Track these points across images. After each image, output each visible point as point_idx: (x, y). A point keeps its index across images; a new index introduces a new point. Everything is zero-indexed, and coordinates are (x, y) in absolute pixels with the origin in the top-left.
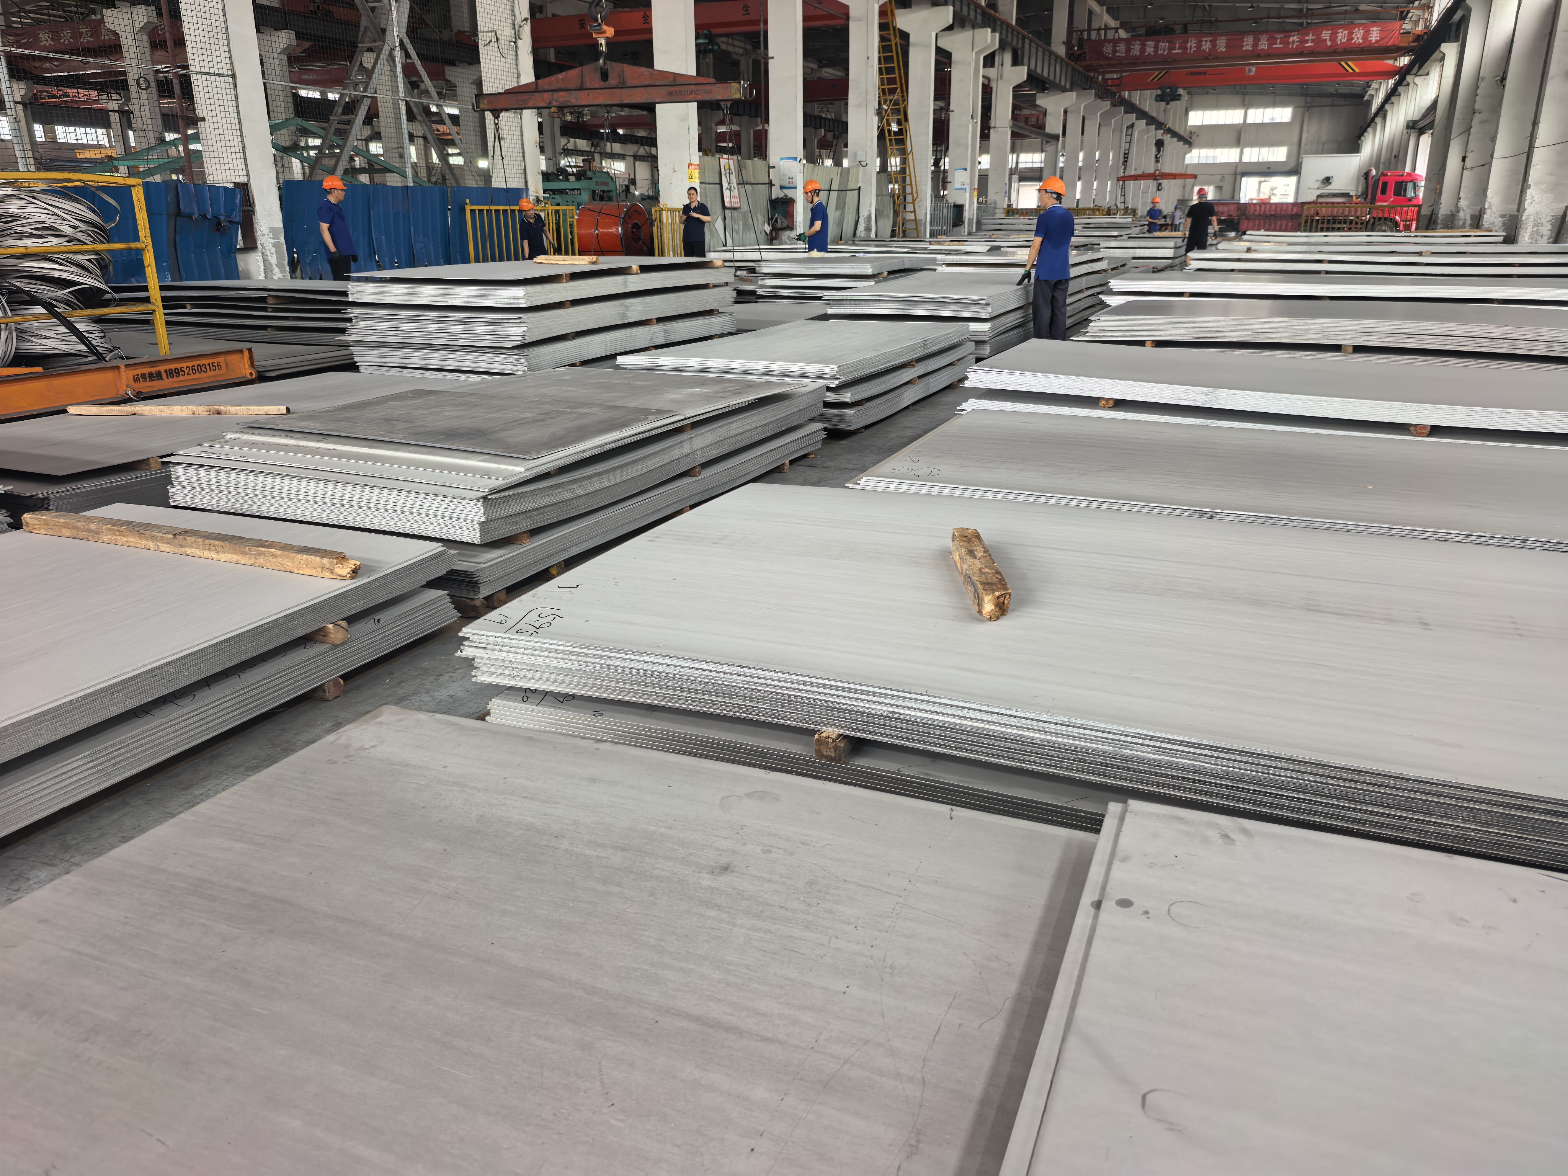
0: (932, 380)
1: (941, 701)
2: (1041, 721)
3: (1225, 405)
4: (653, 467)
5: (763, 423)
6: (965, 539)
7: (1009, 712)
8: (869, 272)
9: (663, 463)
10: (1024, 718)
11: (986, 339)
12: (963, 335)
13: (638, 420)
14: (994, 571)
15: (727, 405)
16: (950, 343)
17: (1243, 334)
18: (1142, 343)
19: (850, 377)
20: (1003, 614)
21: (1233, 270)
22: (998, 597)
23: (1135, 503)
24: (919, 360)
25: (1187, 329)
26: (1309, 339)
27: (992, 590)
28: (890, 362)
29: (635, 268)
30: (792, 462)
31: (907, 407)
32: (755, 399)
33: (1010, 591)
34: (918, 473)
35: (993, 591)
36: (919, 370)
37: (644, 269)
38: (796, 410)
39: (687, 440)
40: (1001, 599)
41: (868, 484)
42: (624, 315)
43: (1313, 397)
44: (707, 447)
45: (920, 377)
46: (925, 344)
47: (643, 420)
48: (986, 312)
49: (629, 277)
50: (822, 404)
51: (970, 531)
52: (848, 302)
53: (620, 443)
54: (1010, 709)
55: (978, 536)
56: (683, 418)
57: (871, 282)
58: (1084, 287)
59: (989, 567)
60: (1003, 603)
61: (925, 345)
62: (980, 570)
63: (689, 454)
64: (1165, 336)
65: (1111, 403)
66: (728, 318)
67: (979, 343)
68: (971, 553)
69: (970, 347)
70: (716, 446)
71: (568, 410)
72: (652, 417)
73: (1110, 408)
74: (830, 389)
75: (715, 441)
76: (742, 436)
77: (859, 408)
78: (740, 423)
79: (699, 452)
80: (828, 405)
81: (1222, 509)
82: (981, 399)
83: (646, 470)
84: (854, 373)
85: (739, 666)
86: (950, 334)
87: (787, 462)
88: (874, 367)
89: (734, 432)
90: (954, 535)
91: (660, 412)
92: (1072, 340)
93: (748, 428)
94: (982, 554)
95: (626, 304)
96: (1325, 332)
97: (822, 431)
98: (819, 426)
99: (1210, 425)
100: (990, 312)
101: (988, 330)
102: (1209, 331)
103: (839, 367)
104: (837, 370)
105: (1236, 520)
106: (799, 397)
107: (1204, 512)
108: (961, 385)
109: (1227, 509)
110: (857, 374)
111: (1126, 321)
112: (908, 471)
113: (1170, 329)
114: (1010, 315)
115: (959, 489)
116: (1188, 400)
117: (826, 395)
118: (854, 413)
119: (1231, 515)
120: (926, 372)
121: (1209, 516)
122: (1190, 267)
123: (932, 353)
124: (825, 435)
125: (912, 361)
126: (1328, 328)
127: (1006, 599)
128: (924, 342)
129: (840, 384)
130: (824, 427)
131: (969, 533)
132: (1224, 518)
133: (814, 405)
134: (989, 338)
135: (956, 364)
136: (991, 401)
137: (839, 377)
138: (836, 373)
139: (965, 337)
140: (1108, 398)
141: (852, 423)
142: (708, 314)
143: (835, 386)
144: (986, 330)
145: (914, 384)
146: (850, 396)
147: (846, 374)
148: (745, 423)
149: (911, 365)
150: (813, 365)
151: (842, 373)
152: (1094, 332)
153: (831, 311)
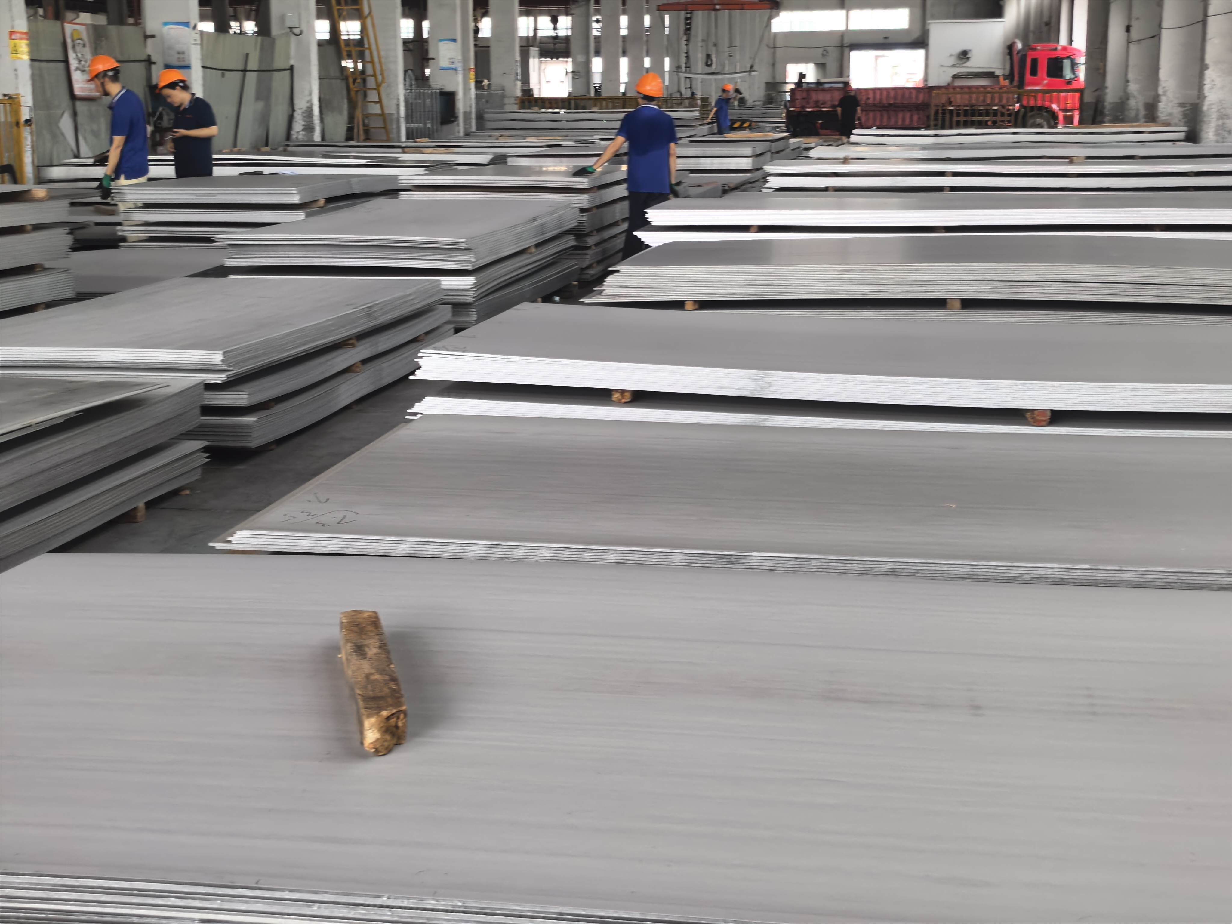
0: (385, 366)
1: (278, 895)
3: (782, 393)
5: (96, 447)
6: (355, 629)
8: (296, 199)
10: (400, 908)
11: (470, 299)
12: (430, 296)
14: (387, 678)
16: (411, 309)
17: (817, 289)
18: (679, 305)
19: (245, 368)
20: (398, 744)
21: (826, 189)
22: (388, 718)
23: (634, 549)
24: (362, 336)
25: (739, 283)
26: (901, 293)
27: (378, 707)
28: (313, 341)
30: (150, 505)
31: (348, 408)
32: (78, 412)
33: (404, 708)
34: (323, 520)
35: (380, 709)
36: (363, 350)
38: (152, 423)
41: (245, 541)
43: (894, 378)
45: (365, 362)
46: (369, 312)
48: (466, 261)
50: (198, 411)
51: (366, 615)
52: (257, 249)
55: (375, 621)
59: (381, 671)
60: (397, 727)
61: (369, 315)
62: (367, 676)
64: (710, 294)
65: (628, 396)
66: (61, 277)
67: (459, 307)
68: (360, 650)
69: (446, 313)
73: (628, 404)
74: (211, 387)
76: (58, 471)
77: (263, 413)
78: (53, 451)
80: (210, 411)
81: (751, 551)
82: (443, 396)
84: (253, 361)
86: (408, 295)
87: (142, 505)
88: (286, 351)
89: (43, 466)
90: (342, 623)
92: (583, 303)
94: (375, 651)
96: (922, 283)
97: (202, 452)
98: (199, 444)
99: (762, 424)
100: (474, 260)
101: (472, 286)
102: (769, 285)
103: (224, 353)
104: (222, 358)
105: (772, 565)
106: (156, 403)
107: (728, 557)
108: (411, 377)
109: (758, 551)
110: (256, 363)
111: (655, 274)
112: (309, 517)
113: (716, 284)
114: (507, 263)
115: (384, 541)
116: (731, 388)
117: (206, 396)
118: (256, 422)
119: (765, 559)
120: (374, 354)
121: (735, 562)
122: (767, 185)
123: (382, 325)
124: (207, 458)
125: (350, 339)
126: (926, 277)
127: (399, 720)
128: (368, 310)
129: (228, 378)
130: (202, 446)
131: (364, 618)
132: (755, 563)
133: (185, 413)
134: (473, 298)
136: (457, 399)
137: (226, 368)
138: (221, 363)
139: (436, 298)
140: (622, 390)
141: (253, 436)
142: (26, 272)
143: (219, 382)
144: (469, 287)
145: (355, 372)
146: (246, 396)
147: (238, 363)
148: (62, 450)
149: (350, 345)
150: (183, 351)
151: (231, 363)
152: (613, 289)
153: (229, 263)
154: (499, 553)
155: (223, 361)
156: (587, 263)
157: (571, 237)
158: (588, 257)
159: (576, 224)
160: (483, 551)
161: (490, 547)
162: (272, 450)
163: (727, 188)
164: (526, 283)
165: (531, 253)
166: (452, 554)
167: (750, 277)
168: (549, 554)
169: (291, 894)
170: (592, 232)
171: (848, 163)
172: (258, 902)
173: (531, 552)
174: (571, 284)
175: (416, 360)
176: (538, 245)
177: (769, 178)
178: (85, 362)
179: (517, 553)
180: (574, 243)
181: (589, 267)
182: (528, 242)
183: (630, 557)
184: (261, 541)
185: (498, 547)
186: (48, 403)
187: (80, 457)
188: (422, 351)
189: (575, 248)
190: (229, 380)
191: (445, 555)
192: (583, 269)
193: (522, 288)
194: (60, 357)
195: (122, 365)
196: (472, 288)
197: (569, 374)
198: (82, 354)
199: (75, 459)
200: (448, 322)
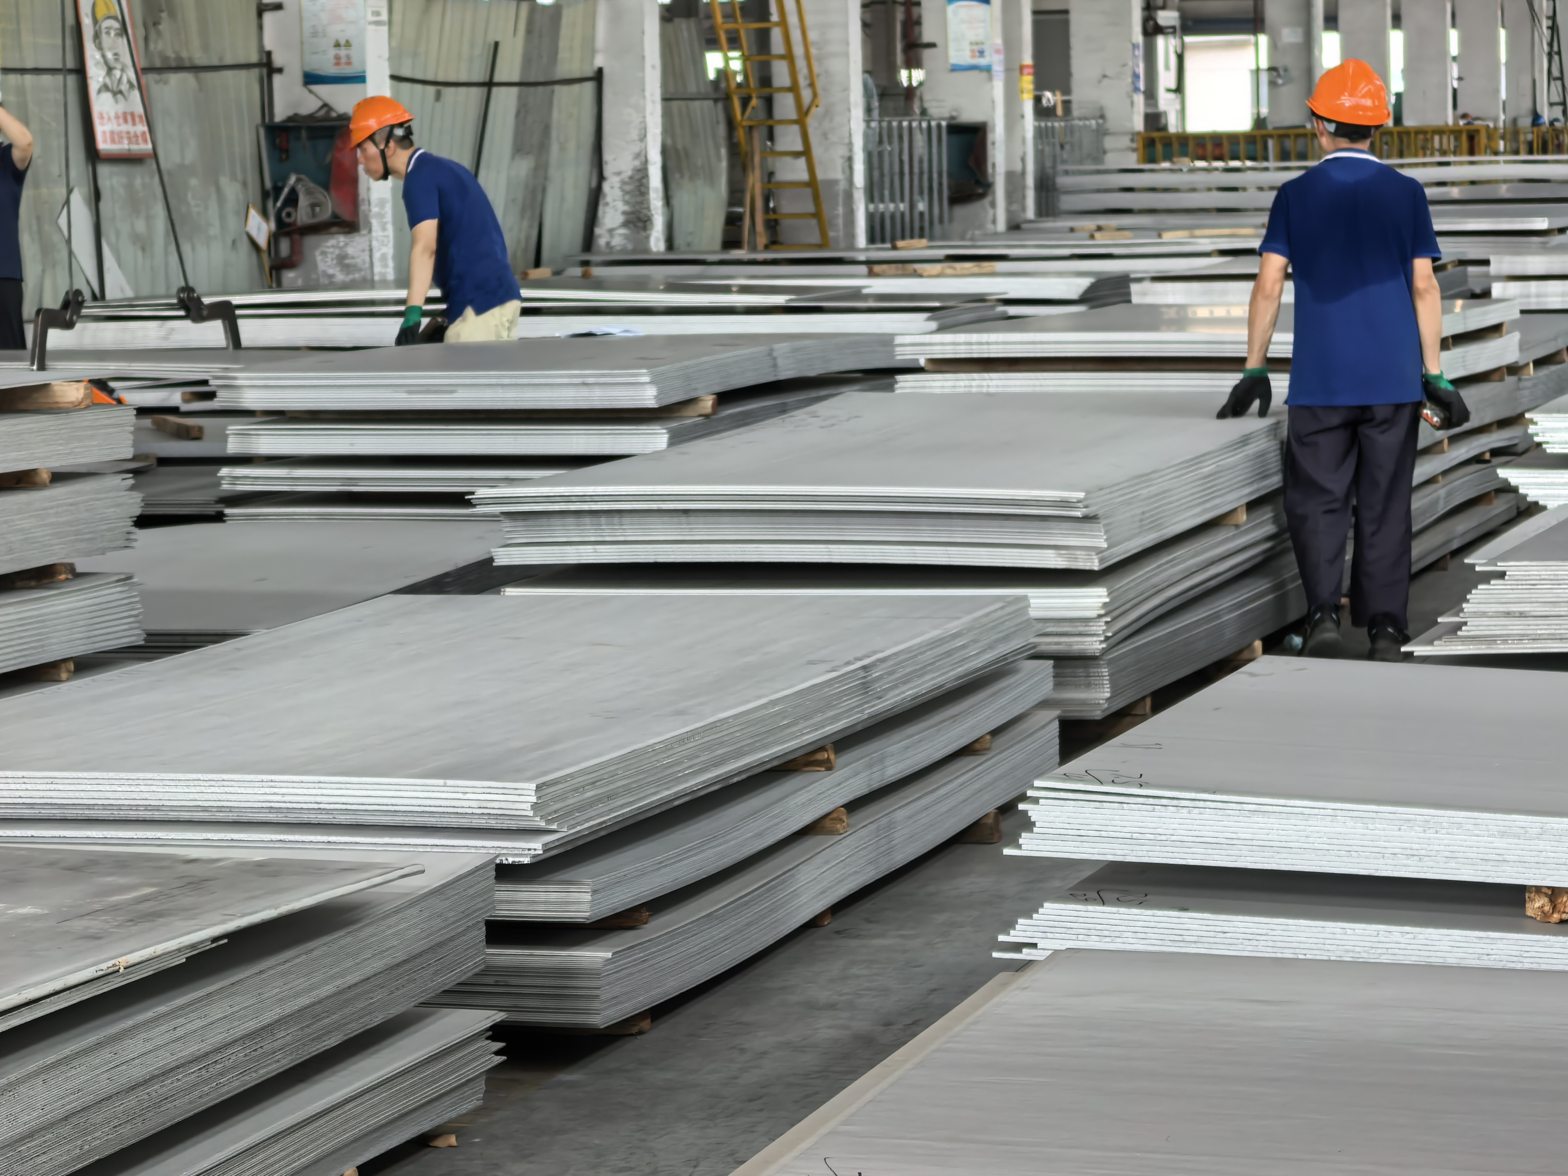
0: (900, 815)
5: (252, 1025)
8: (647, 396)
11: (1094, 645)
12: (1006, 639)
15: (105, 967)
16: (960, 670)
19: (586, 824)
24: (850, 741)
28: (739, 754)
31: (813, 924)
32: (215, 939)
36: (849, 778)
38: (378, 965)
45: (854, 806)
46: (865, 681)
48: (1085, 548)
50: (480, 933)
52: (570, 520)
57: (658, 437)
61: (865, 686)
66: (113, 593)
67: (1071, 665)
69: (1036, 681)
74: (509, 873)
75: (61, 1113)
76: (169, 1084)
77: (628, 938)
78: (160, 1034)
82: (1085, 899)
84: (600, 808)
86: (954, 636)
87: (351, 1171)
88: (678, 780)
89: (138, 1072)
93: (191, 1048)
97: (487, 1038)
98: (478, 1019)
100: (1105, 545)
101: (1102, 612)
103: (539, 788)
104: (534, 799)
106: (390, 916)
108: (1007, 851)
110: (612, 811)
114: (1179, 552)
117: (497, 895)
118: (607, 961)
120: (876, 785)
123: (895, 712)
124: (497, 1052)
125: (822, 749)
128: (862, 674)
129: (544, 851)
130: (488, 1024)
133: (451, 939)
134: (1101, 642)
135: (988, 749)
136: (1122, 910)
137: (543, 824)
138: (531, 813)
139: (1016, 643)
140: (1553, 889)
141: (603, 998)
142: (33, 583)
143: (526, 860)
144: (1093, 614)
145: (833, 832)
146: (588, 897)
147: (570, 813)
148: (179, 1032)
149: (819, 763)
150: (441, 782)
151: (555, 812)
152: (1485, 621)
153: (505, 557)
155: (535, 806)
162: (641, 1033)
164: (1224, 601)
165: (1237, 526)
175: (1022, 806)
176: (1252, 507)
178: (205, 809)
182: (1230, 498)
187: (218, 1050)
188: (1038, 783)
190: (547, 855)
194: (146, 796)
195: (292, 818)
196: (1100, 616)
197: (1415, 846)
198: (198, 789)
199: (206, 1055)
200: (1045, 704)
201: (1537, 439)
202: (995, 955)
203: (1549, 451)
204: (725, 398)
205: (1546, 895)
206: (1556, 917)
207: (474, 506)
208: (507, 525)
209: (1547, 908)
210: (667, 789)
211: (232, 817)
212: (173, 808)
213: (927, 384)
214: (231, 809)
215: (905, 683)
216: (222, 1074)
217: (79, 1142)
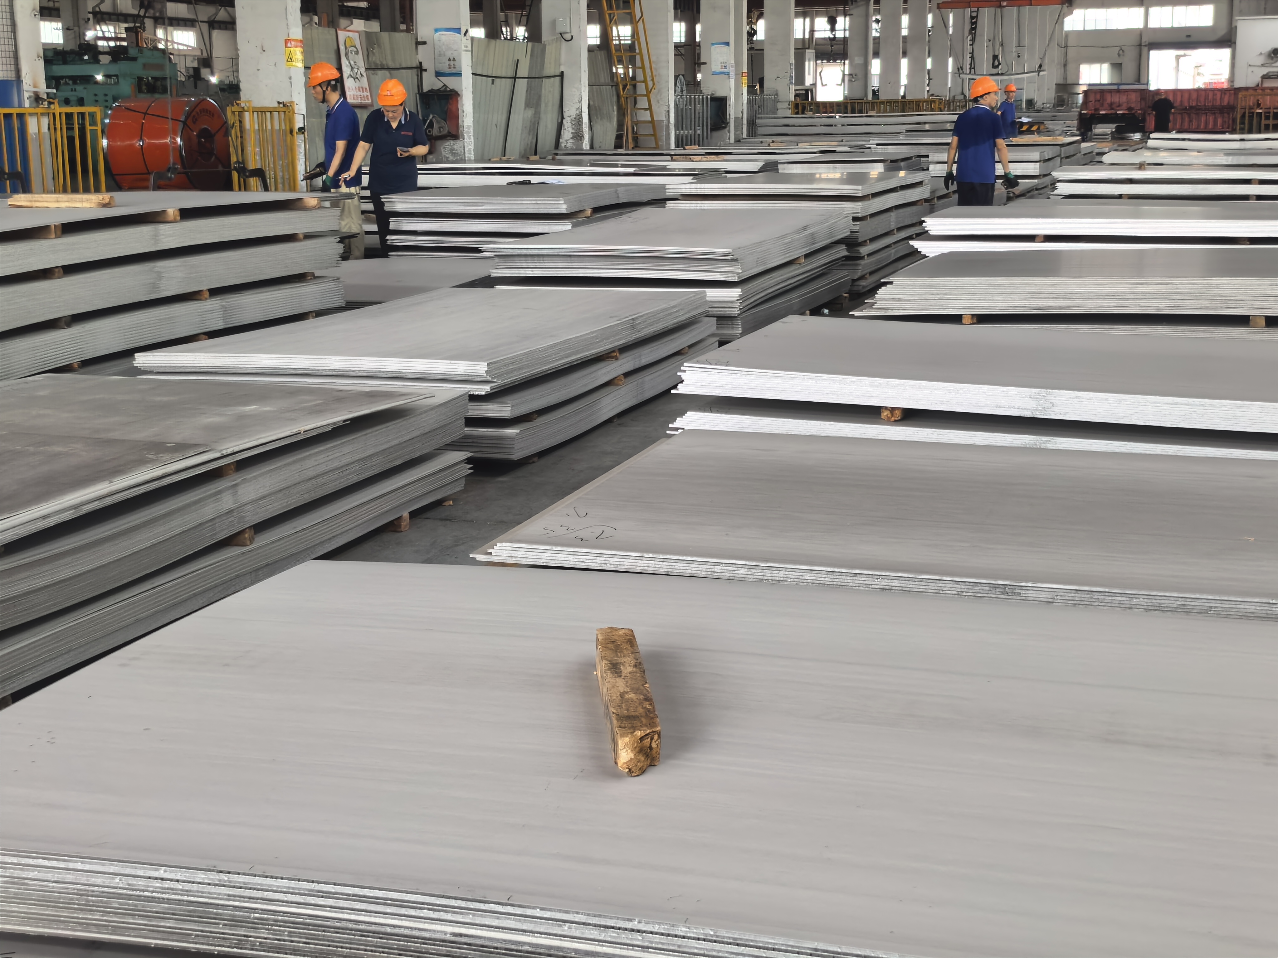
0: (647, 379)
1: (529, 912)
2: (676, 936)
3: (1065, 414)
4: (167, 536)
5: (362, 456)
6: (611, 646)
7: (629, 925)
8: (563, 209)
9: (189, 526)
10: (652, 933)
11: (735, 312)
12: (696, 308)
13: (142, 462)
14: (642, 697)
15: (295, 431)
16: (675, 321)
17: (1105, 303)
18: (956, 319)
19: (510, 379)
20: (652, 765)
21: (1120, 197)
22: (642, 739)
23: (900, 575)
24: (625, 349)
25: (1022, 296)
26: (1201, 308)
27: (632, 727)
28: (577, 353)
29: (172, 212)
30: (414, 515)
31: (609, 421)
32: (345, 421)
33: (658, 729)
34: (582, 534)
35: (634, 729)
36: (626, 363)
37: (187, 214)
38: (418, 433)
39: (228, 489)
40: (647, 742)
41: (505, 553)
42: (154, 287)
43: (1191, 400)
44: (264, 497)
45: (627, 375)
46: (633, 324)
47: (151, 461)
48: (732, 273)
49: (162, 227)
50: (462, 422)
51: (621, 633)
52: (523, 259)
53: (108, 501)
54: (630, 920)
55: (631, 640)
56: (218, 455)
57: (567, 225)
58: (893, 226)
59: (636, 690)
60: (651, 748)
61: (633, 327)
62: (622, 695)
63: (230, 512)
64: (989, 308)
65: (898, 414)
66: (331, 285)
67: (723, 319)
68: (615, 668)
69: (710, 325)
70: (280, 495)
71: (31, 449)
72: (166, 457)
73: (897, 422)
74: (474, 398)
75: (278, 488)
76: (326, 478)
77: (526, 425)
78: (321, 458)
79: (248, 507)
80: (472, 422)
81: (1027, 581)
82: (704, 410)
83: (154, 541)
84: (515, 373)
85: (221, 872)
86: (673, 307)
87: (406, 514)
88: (550, 362)
89: (311, 473)
90: (598, 639)
91: (181, 448)
92: (853, 316)
93: (336, 464)
94: (630, 669)
95: (156, 269)
96: (1224, 298)
97: (465, 463)
98: (462, 455)
99: (1043, 446)
100: (740, 271)
101: (738, 298)
102: (1053, 298)
103: (488, 365)
104: (486, 369)
105: (1049, 597)
106: (421, 414)
107: (1001, 586)
108: (673, 391)
109: (1034, 581)
110: (520, 374)
111: (931, 286)
112: (568, 532)
113: (996, 297)
114: (774, 275)
115: (642, 558)
116: (1009, 407)
117: (470, 407)
118: (517, 434)
119: (1043, 590)
120: (637, 366)
121: (1010, 592)
122: (1056, 192)
123: (646, 337)
124: (470, 469)
125: (614, 351)
126: (1229, 292)
127: (653, 741)
128: (633, 321)
129: (491, 390)
130: (465, 457)
131: (620, 636)
132: (1031, 594)
133: (450, 423)
134: (738, 310)
135: (687, 353)
136: (719, 415)
137: (490, 379)
138: (485, 375)
139: (700, 310)
140: (892, 408)
141: (516, 448)
142: (297, 280)
143: (483, 393)
144: (735, 299)
145: (617, 385)
146: (510, 408)
147: (502, 375)
148: (331, 457)
149: (612, 357)
150: (449, 361)
151: (496, 374)
152: (884, 302)
153: (496, 273)
154: (758, 574)
155: (486, 372)
156: (859, 274)
157: (844, 247)
158: (860, 268)
159: (849, 233)
160: (742, 571)
161: (750, 567)
162: (534, 462)
163: (1011, 195)
164: (794, 295)
165: (800, 264)
166: (709, 573)
167: (1034, 290)
168: (810, 577)
169: (542, 912)
170: (865, 241)
171: (1144, 169)
172: (508, 919)
173: (792, 575)
174: (842, 296)
175: (679, 374)
176: (807, 256)
177: (1057, 184)
178: (354, 371)
179: (777, 575)
180: (846, 253)
181: (862, 278)
182: (796, 252)
183: (896, 583)
184: (520, 554)
185: (757, 568)
186: (316, 411)
187: (347, 465)
188: (685, 364)
189: (847, 258)
190: (492, 391)
191: (703, 574)
192: (854, 281)
193: (790, 300)
194: (329, 365)
195: (389, 375)
196: (738, 300)
197: (836, 390)
198: (350, 363)
199: (342, 467)
200: (713, 335)
201: (926, 229)
202: (668, 432)
203: (931, 234)
204: (596, 210)
205: (889, 410)
206: (893, 419)
207: (483, 252)
208: (497, 260)
209: (889, 416)
210: (545, 366)
211: (365, 374)
212: (340, 371)
213: (679, 205)
214: (364, 371)
215: (650, 326)
216: (349, 474)
217: (286, 500)
